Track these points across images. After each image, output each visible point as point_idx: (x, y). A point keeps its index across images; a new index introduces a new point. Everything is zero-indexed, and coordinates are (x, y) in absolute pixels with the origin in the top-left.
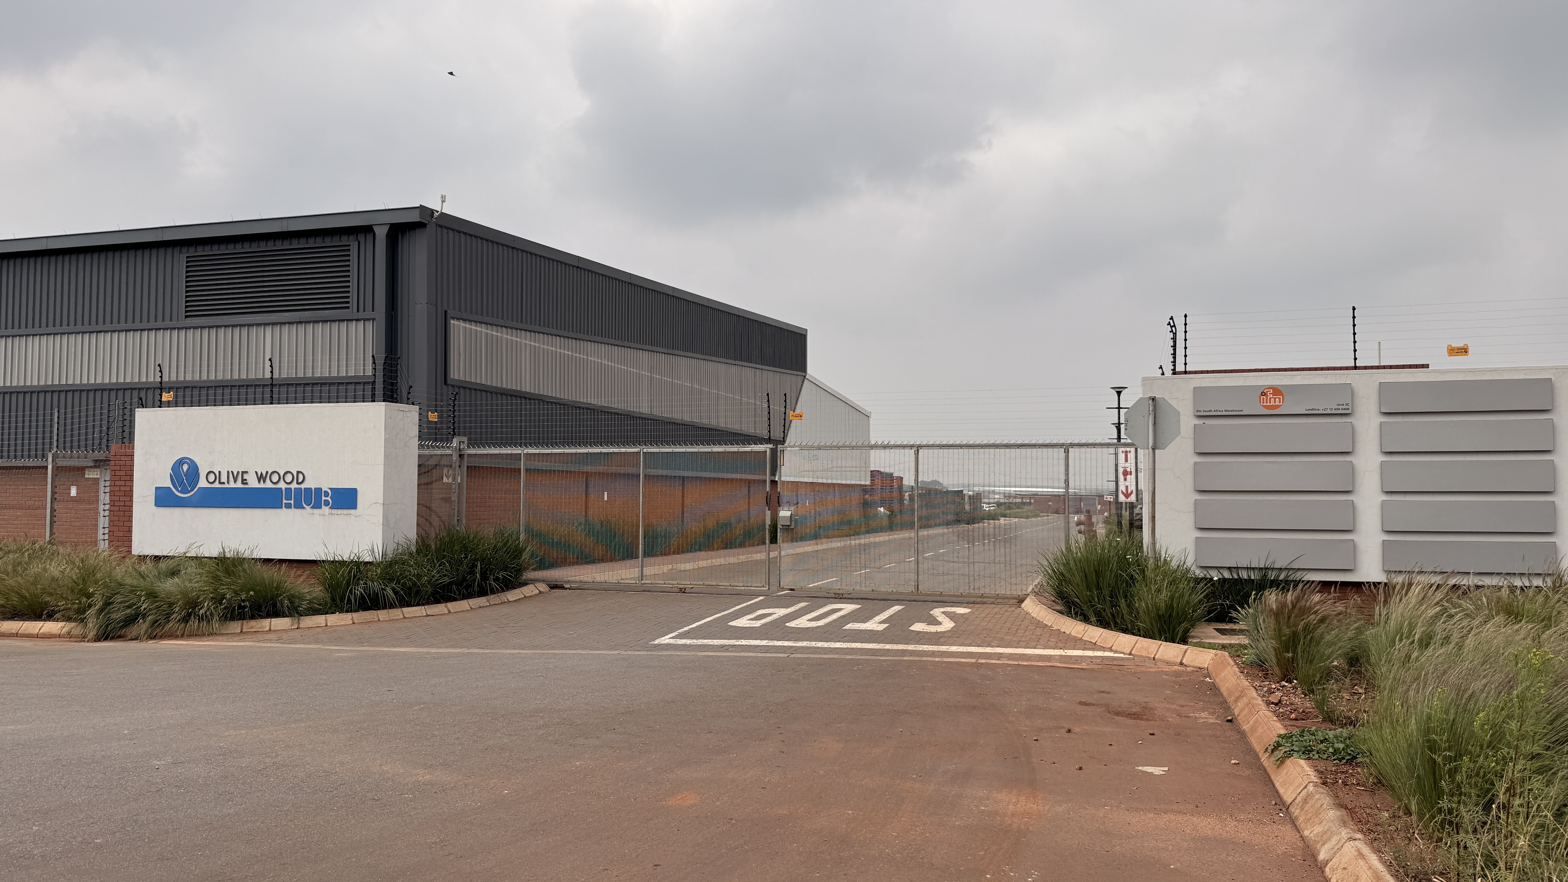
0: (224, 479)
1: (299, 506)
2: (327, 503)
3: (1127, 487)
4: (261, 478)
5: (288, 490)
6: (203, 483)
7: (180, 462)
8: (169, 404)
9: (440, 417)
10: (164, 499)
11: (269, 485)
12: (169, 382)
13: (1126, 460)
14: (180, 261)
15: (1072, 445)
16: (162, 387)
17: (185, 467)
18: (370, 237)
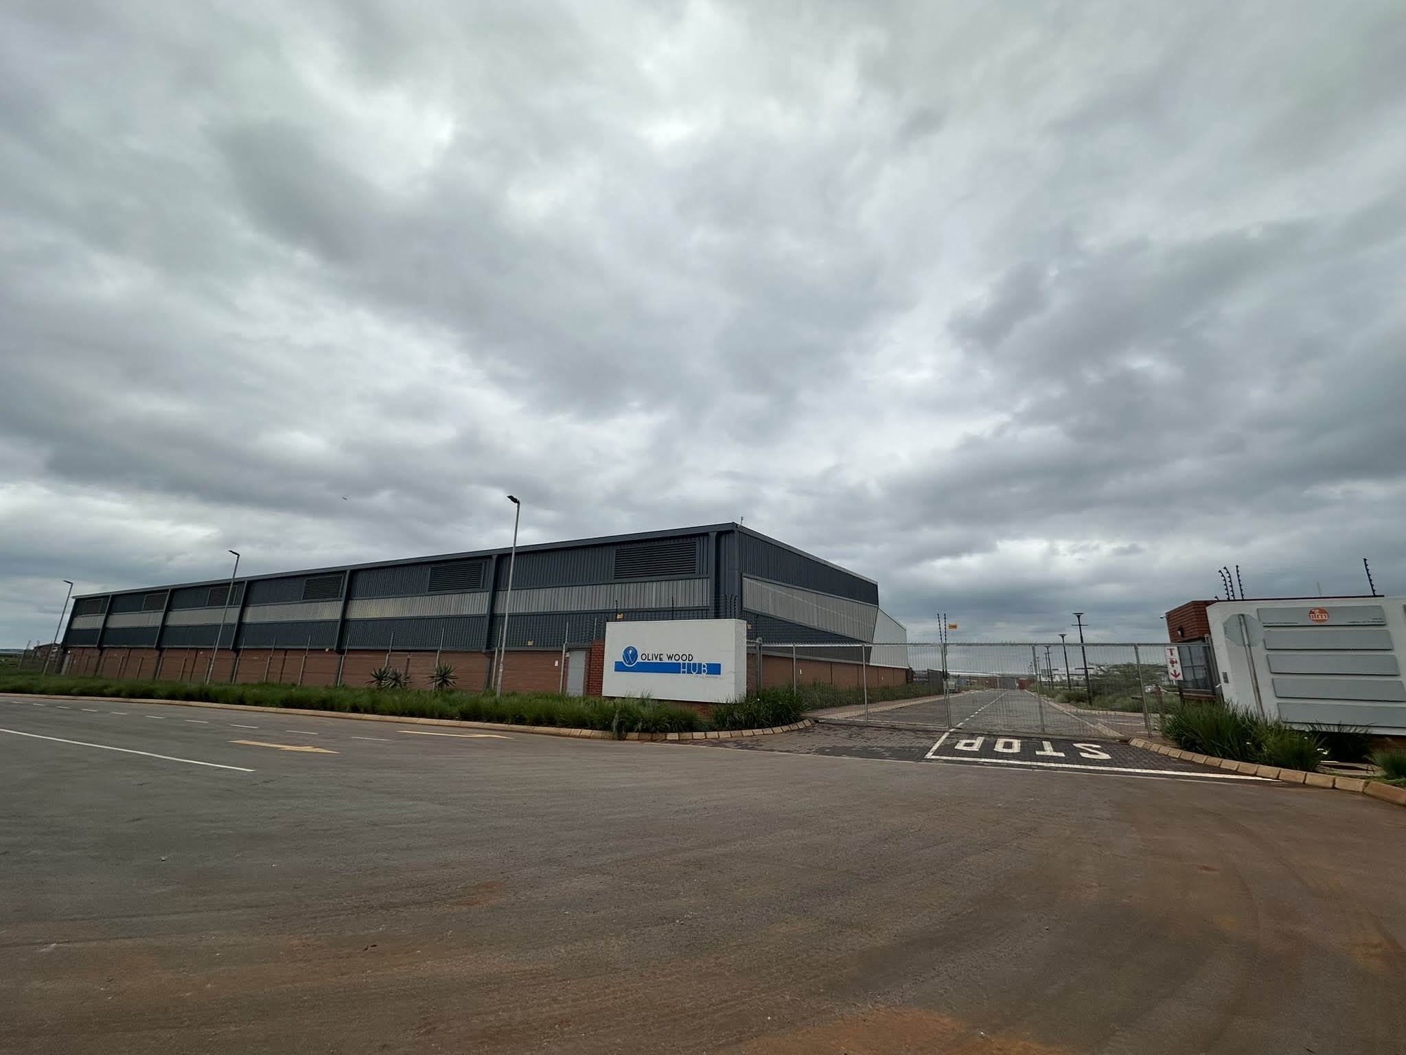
0: (650, 658)
1: (689, 672)
2: (704, 671)
3: (1175, 671)
4: (670, 657)
5: (684, 664)
6: (639, 660)
7: (628, 649)
8: (620, 620)
9: (752, 627)
10: (619, 667)
11: (673, 661)
12: (621, 609)
13: (1172, 654)
14: (613, 552)
15: (1140, 645)
16: (617, 612)
17: (631, 652)
18: (706, 538)
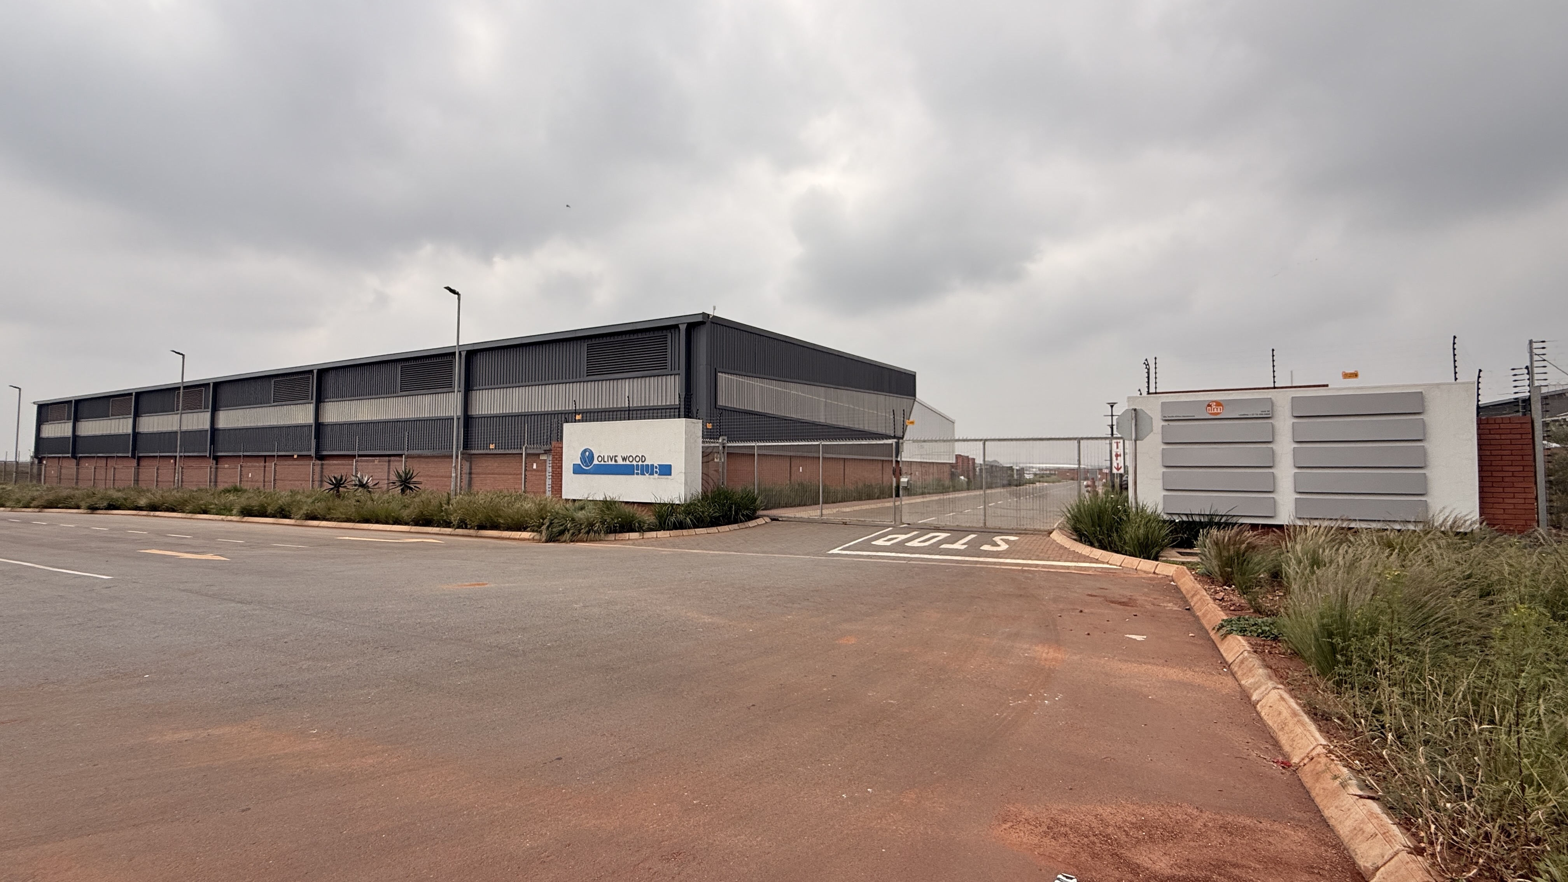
0: (606, 460)
1: (643, 474)
2: (656, 472)
3: (1118, 464)
4: (624, 459)
5: (637, 465)
6: (596, 462)
7: (585, 451)
8: (579, 421)
9: (713, 426)
10: (577, 470)
11: (628, 462)
12: (579, 409)
13: (1117, 448)
14: (585, 346)
15: (1082, 439)
16: (576, 412)
17: (587, 453)
18: (677, 330)
